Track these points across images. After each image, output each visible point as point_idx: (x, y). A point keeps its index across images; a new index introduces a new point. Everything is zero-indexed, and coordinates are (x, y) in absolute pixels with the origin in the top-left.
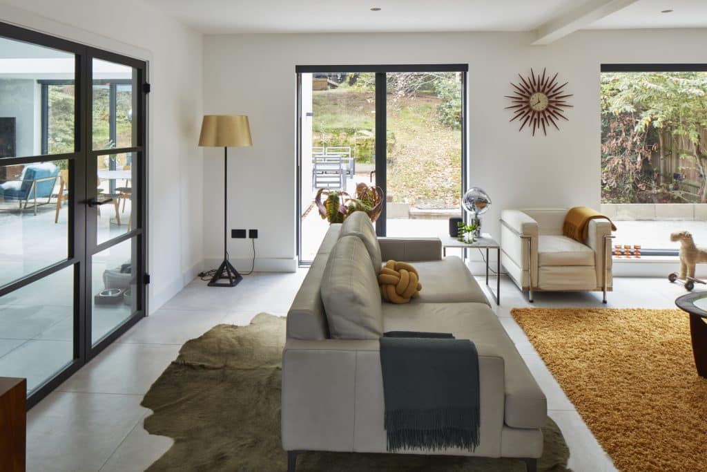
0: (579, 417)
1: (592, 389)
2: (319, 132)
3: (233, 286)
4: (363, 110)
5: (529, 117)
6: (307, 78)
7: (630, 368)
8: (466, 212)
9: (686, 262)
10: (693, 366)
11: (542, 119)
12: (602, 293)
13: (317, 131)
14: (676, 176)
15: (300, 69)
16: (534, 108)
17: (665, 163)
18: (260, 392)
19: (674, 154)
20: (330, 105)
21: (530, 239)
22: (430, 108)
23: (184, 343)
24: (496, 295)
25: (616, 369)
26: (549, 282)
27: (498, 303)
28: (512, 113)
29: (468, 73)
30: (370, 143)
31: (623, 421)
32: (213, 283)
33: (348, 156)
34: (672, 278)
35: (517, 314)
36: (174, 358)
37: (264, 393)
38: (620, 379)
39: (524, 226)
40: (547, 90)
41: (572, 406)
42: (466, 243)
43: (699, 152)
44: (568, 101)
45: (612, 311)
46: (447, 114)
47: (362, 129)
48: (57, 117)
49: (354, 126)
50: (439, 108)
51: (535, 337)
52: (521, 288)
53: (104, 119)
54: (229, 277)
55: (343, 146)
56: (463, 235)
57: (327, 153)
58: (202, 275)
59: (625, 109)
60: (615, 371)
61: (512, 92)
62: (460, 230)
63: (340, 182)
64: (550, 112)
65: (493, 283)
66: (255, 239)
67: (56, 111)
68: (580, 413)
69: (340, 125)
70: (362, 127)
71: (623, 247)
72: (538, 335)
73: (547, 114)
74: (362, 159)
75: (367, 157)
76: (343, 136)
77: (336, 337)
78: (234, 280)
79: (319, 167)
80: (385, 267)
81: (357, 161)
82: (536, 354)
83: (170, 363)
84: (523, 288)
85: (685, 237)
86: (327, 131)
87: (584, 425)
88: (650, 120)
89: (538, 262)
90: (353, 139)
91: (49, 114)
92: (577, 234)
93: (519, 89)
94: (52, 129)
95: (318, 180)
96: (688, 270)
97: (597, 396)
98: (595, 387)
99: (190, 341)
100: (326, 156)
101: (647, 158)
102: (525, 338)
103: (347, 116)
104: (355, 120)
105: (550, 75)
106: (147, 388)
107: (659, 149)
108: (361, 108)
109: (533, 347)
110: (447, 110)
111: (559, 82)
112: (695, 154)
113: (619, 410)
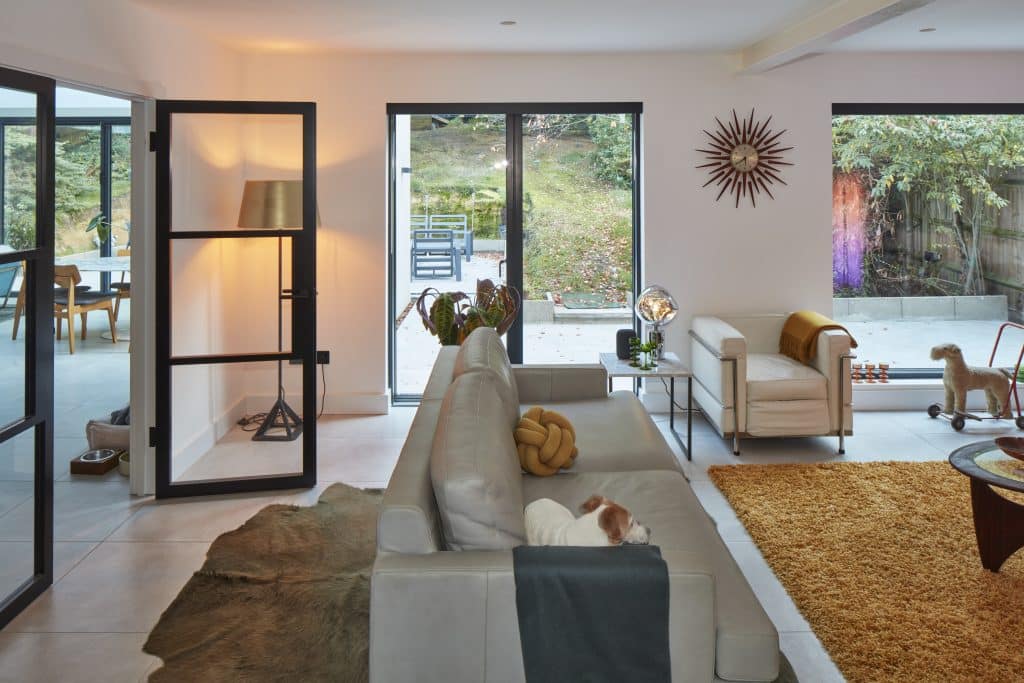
0: (817, 642)
1: (832, 596)
2: (419, 192)
3: (291, 440)
4: (484, 160)
5: (730, 180)
6: (403, 121)
7: (885, 559)
8: (639, 322)
9: (953, 388)
10: (974, 553)
11: (750, 183)
12: (838, 438)
13: (416, 191)
14: (929, 257)
15: (394, 109)
16: (737, 166)
17: (913, 237)
18: (333, 620)
19: (925, 225)
20: (437, 153)
21: (735, 362)
22: (582, 156)
23: (214, 538)
24: (686, 446)
25: (866, 561)
26: (761, 424)
27: (689, 458)
28: (706, 175)
29: (642, 116)
30: (495, 208)
31: (882, 647)
32: (260, 436)
33: (462, 228)
34: (933, 412)
35: (717, 475)
36: (198, 567)
37: (340, 621)
38: (873, 577)
39: (726, 342)
40: (756, 140)
41: (806, 626)
42: (642, 369)
43: (960, 223)
44: (785, 157)
45: (854, 466)
46: (605, 166)
47: (483, 188)
48: (19, 172)
49: (472, 184)
50: (595, 157)
51: (746, 512)
52: (722, 435)
53: (93, 174)
54: (285, 425)
55: (455, 213)
56: (638, 357)
57: (432, 224)
58: (243, 422)
59: (858, 164)
60: (865, 565)
61: (706, 143)
62: (632, 350)
63: (451, 268)
64: (760, 173)
65: (681, 427)
66: (325, 365)
67: (17, 162)
68: (818, 637)
69: (449, 183)
70: (483, 185)
71: (864, 367)
72: (750, 509)
73: (756, 175)
74: (483, 232)
75: (490, 228)
76: (454, 199)
77: (455, 547)
78: (292, 430)
79: (420, 246)
80: (525, 416)
81: (476, 235)
82: (747, 539)
83: (191, 575)
84: (725, 434)
85: (951, 353)
86: (433, 191)
87: (825, 656)
88: (893, 180)
89: (747, 395)
90: (470, 203)
91: (6, 168)
92: (800, 352)
93: (715, 139)
94: (12, 191)
95: (419, 264)
96: (956, 401)
97: (841, 607)
98: (838, 591)
99: (224, 535)
100: (431, 229)
101: (889, 232)
102: (731, 514)
103: (462, 169)
104: (474, 174)
105: (759, 120)
106: (154, 619)
107: (904, 217)
108: (481, 156)
109: (742, 528)
110: (606, 161)
111: (773, 129)
112: (955, 225)
113: (875, 629)
